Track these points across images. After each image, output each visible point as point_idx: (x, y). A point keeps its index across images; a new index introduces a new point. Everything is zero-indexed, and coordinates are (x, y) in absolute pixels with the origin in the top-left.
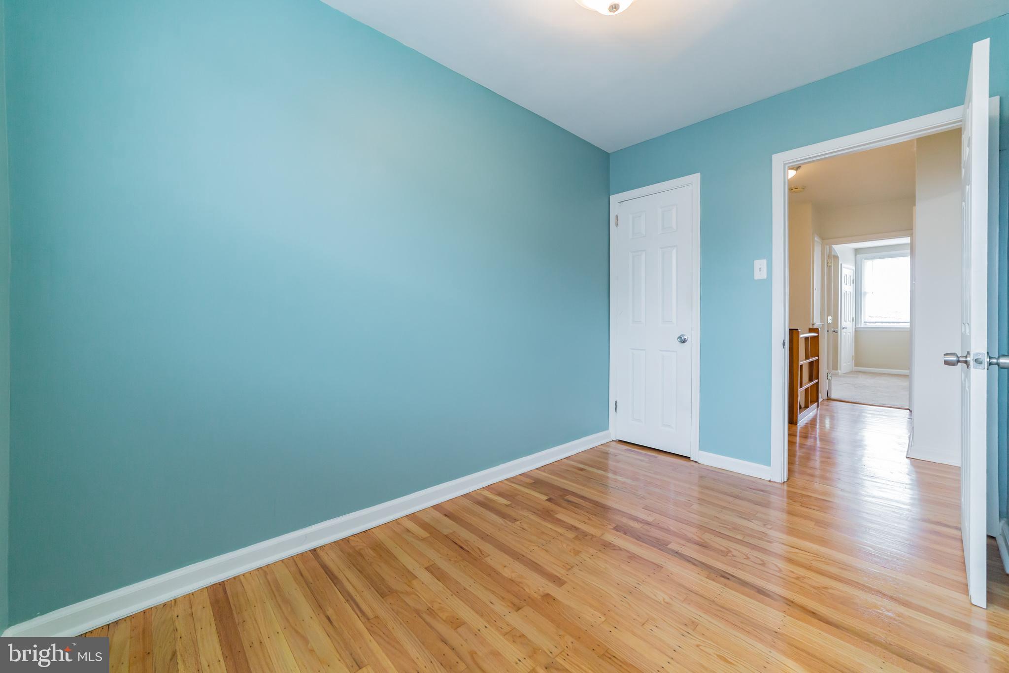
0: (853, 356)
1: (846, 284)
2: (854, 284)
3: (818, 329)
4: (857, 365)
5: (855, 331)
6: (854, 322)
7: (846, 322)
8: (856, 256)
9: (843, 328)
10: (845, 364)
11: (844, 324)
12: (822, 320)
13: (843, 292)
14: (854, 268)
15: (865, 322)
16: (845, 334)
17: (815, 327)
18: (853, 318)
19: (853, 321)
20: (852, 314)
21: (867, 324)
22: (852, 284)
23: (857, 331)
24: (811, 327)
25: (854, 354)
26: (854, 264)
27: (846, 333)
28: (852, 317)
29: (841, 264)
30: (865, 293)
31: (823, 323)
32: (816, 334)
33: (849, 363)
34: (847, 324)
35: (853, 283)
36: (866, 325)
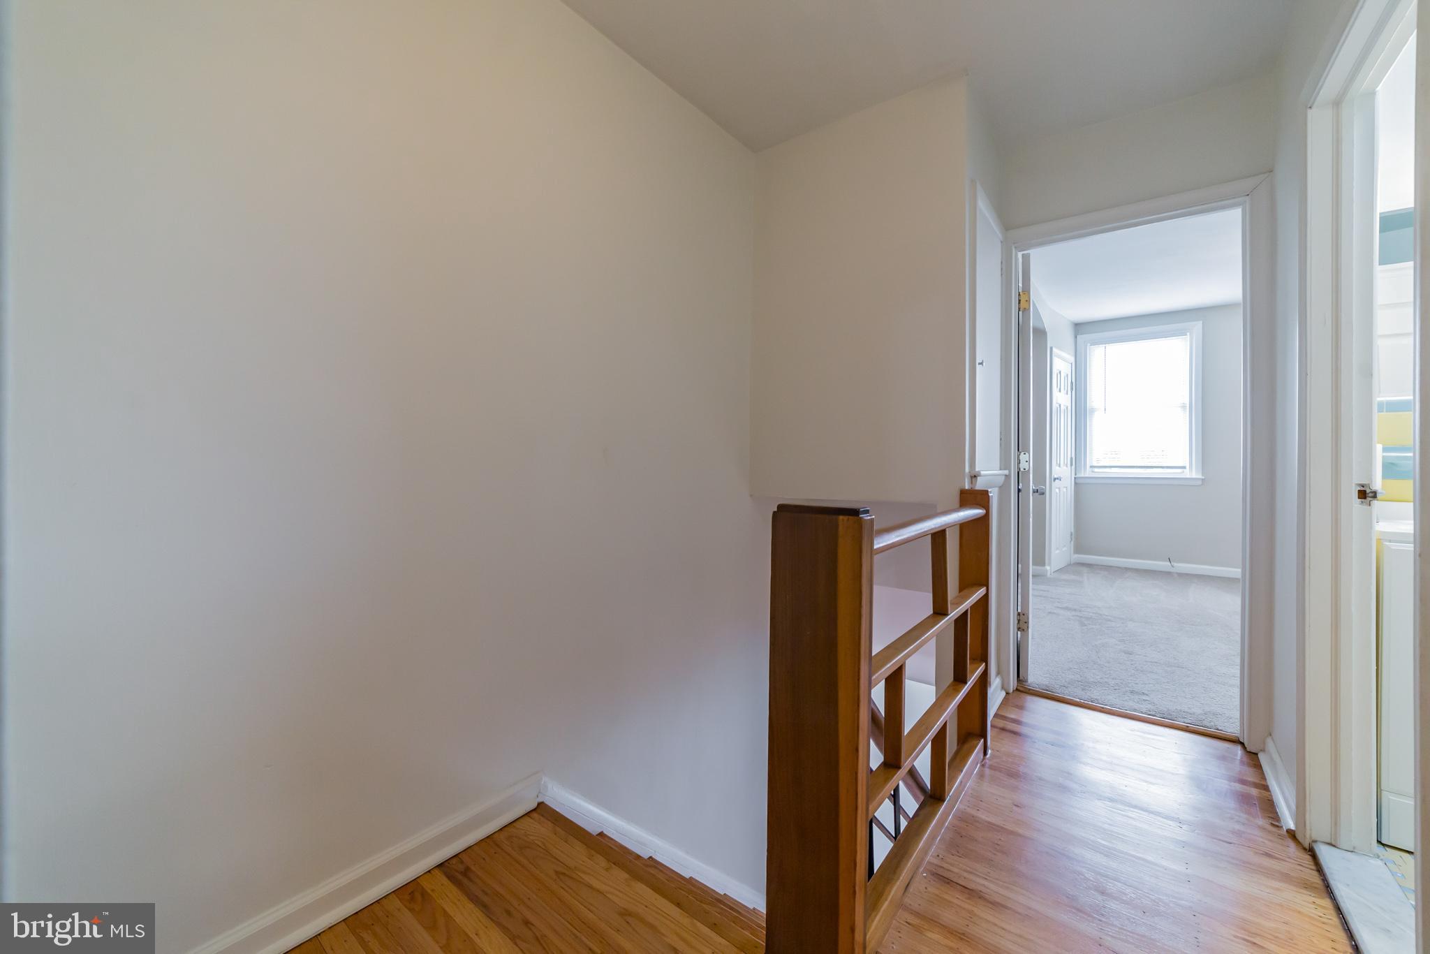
0: (1071, 535)
1: (1060, 391)
2: (1074, 392)
3: (985, 494)
4: (1079, 549)
5: (1076, 483)
6: (1073, 467)
7: (1060, 466)
8: (1076, 337)
9: (1055, 479)
10: (1058, 551)
11: (1057, 471)
12: (1005, 464)
13: (1055, 405)
14: (1072, 359)
15: (1091, 467)
16: (1057, 490)
17: (980, 485)
18: (1071, 458)
19: (1071, 465)
20: (1071, 453)
21: (1096, 470)
22: (1069, 392)
23: (1078, 485)
24: (967, 487)
25: (1073, 531)
26: (1073, 353)
27: (1059, 488)
28: (1069, 457)
29: (1051, 348)
30: (1093, 411)
31: (1006, 472)
32: (976, 512)
33: (1064, 549)
34: (1061, 470)
35: (1072, 389)
36: (1093, 472)
